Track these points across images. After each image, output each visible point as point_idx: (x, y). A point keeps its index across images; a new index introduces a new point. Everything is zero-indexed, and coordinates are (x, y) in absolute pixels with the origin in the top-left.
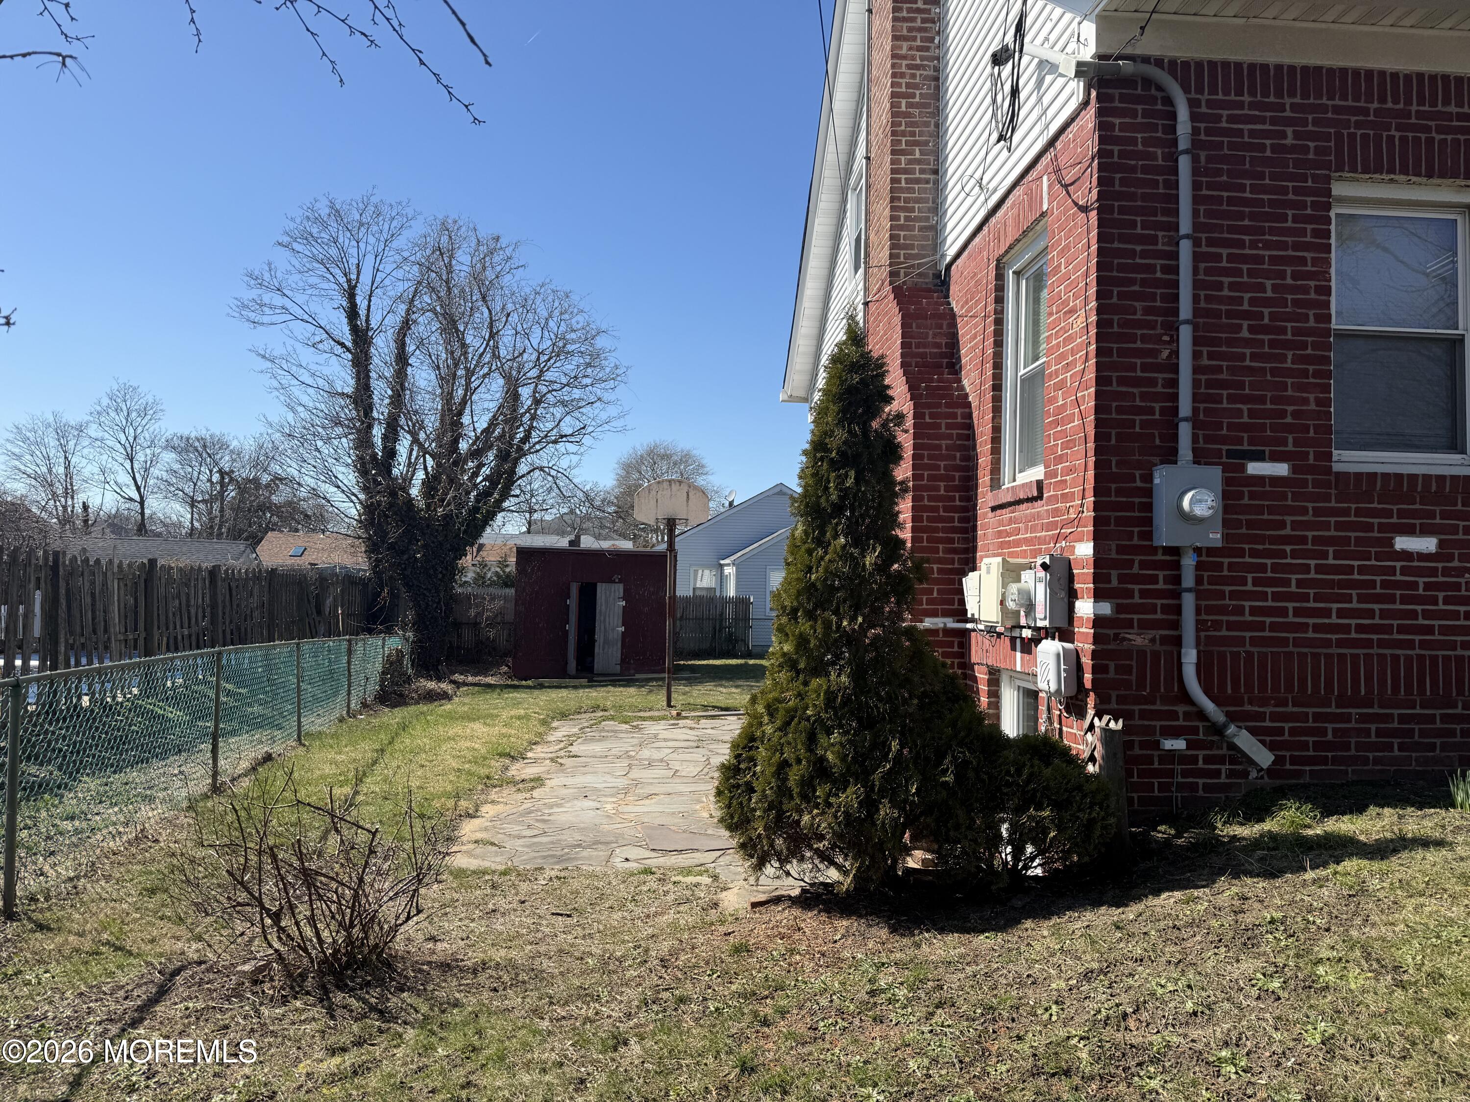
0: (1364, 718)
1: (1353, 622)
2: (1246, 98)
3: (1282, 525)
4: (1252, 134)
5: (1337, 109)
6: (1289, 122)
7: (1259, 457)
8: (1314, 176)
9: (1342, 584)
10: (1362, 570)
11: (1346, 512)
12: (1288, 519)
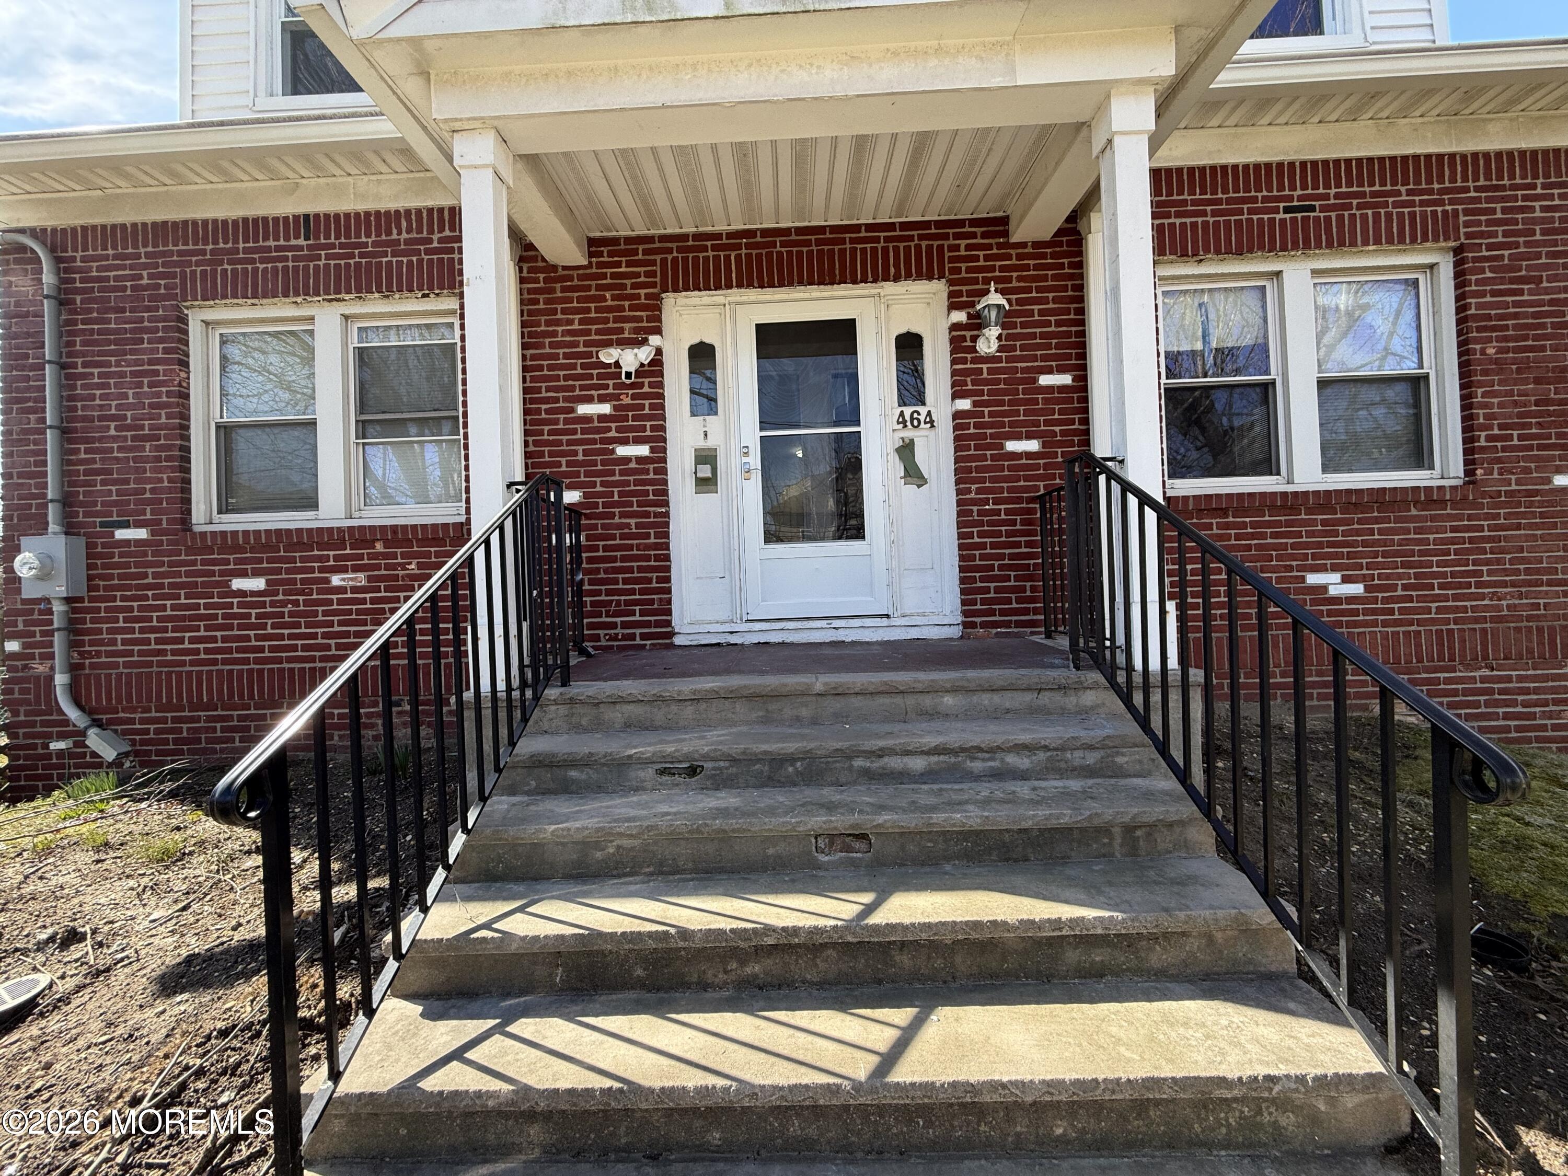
0: (210, 719)
1: (201, 646)
2: (110, 252)
3: (145, 576)
4: (116, 278)
5: (181, 253)
6: (145, 266)
7: (126, 525)
8: (164, 307)
9: (192, 618)
10: (207, 606)
11: (194, 563)
12: (150, 570)
